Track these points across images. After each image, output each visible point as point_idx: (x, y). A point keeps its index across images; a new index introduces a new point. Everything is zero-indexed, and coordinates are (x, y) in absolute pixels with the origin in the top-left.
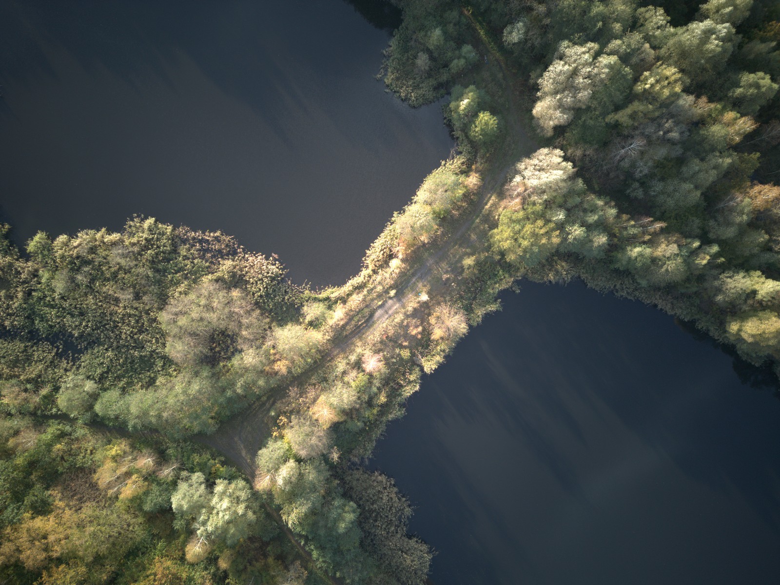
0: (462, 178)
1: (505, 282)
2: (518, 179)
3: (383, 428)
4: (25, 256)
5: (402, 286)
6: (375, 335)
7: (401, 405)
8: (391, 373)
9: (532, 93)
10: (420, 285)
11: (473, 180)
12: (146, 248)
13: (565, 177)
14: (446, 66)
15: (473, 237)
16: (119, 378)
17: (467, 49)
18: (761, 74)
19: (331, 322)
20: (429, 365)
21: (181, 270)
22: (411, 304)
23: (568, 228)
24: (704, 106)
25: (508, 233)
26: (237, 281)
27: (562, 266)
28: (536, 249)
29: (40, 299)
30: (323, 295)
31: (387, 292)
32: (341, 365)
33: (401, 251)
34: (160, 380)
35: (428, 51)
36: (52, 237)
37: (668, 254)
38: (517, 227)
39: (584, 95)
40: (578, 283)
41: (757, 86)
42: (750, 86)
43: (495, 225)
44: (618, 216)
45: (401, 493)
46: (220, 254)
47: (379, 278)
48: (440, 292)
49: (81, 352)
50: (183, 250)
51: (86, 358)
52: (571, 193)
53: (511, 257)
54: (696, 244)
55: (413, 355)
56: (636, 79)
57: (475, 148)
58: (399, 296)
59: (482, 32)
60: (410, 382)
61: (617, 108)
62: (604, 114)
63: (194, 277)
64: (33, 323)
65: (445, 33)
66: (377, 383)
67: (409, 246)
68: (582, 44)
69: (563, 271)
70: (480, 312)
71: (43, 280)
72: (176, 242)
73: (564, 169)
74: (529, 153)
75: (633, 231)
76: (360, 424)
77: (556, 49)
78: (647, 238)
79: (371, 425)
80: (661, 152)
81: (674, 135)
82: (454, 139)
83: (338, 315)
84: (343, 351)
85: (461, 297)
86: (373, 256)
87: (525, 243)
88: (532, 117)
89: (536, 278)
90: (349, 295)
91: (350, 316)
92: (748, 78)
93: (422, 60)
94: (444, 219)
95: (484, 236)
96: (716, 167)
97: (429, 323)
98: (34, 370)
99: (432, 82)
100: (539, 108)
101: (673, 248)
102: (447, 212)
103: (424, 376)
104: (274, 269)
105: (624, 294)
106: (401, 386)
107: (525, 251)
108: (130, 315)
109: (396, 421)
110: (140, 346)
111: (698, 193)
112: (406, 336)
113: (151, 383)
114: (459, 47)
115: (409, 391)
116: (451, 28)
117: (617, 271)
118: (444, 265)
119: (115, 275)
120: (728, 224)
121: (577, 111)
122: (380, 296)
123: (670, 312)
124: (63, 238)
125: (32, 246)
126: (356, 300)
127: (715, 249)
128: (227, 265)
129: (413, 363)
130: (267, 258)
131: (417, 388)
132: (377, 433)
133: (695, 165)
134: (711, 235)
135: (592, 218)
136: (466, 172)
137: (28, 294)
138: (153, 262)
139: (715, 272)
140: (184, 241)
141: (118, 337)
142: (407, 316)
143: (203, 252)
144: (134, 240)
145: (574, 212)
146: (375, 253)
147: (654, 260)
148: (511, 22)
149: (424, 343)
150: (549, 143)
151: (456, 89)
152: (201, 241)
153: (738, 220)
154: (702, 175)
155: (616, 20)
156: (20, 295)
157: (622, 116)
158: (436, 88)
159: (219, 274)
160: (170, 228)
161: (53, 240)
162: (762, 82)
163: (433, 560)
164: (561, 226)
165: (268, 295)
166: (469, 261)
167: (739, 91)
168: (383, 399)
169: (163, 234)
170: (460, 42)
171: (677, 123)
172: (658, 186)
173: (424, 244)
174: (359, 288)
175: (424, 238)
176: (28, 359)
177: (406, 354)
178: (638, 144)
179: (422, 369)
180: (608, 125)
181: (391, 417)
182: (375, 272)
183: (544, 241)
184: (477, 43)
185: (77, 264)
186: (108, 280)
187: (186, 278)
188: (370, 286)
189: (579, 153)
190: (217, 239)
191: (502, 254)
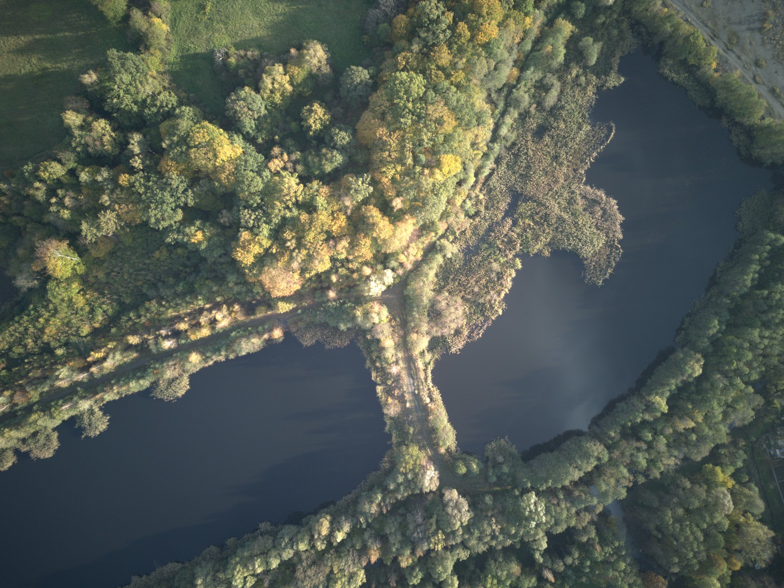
0: (446, 447)
1: (394, 440)
2: (433, 468)
3: (366, 356)
4: (515, 256)
5: (417, 397)
6: (404, 374)
7: (370, 368)
8: (385, 372)
9: (462, 493)
10: (413, 404)
11: (442, 450)
12: (491, 306)
13: (424, 487)
14: (494, 467)
15: (420, 437)
16: (446, 264)
17: (494, 479)
18: (419, 581)
19: (419, 360)
20: (379, 389)
21: (475, 313)
22: (408, 397)
23: (403, 477)
24: (420, 553)
25: (414, 453)
26: (458, 332)
27: (387, 465)
28: (402, 460)
29: (495, 252)
30: (432, 363)
31: (418, 389)
32: (400, 355)
33: (431, 406)
34: (436, 280)
35: (502, 463)
36: (517, 271)
37: (372, 508)
38: (414, 458)
39: (449, 510)
40: (377, 469)
41: (415, 577)
42: (417, 575)
43: (420, 449)
44: (396, 499)
45: (336, 348)
46: (472, 332)
47: (425, 389)
48: (405, 411)
49: (465, 255)
50: (482, 319)
51: (461, 255)
52: (416, 486)
53: (404, 448)
54: (370, 521)
55: (387, 385)
56: (444, 533)
57: (456, 459)
58: (413, 394)
59: (499, 489)
60: (377, 377)
61: (437, 521)
62: (438, 515)
63: (469, 317)
64: (487, 243)
65: (505, 474)
66: (385, 365)
67: (431, 410)
68: (468, 521)
69: (385, 465)
70: (388, 422)
71: (501, 259)
72: (487, 318)
73: (427, 488)
74: (440, 479)
75: (387, 501)
76: (373, 349)
77: (473, 511)
78: (382, 504)
79: (370, 353)
80: (411, 527)
81: (415, 535)
82: (464, 452)
83: (420, 364)
84: (405, 358)
85: (398, 418)
86: (435, 393)
87: (407, 457)
88: (453, 488)
89: (389, 453)
90: (426, 373)
91: (417, 369)
92: (420, 576)
93: (500, 459)
94: (433, 430)
95: (418, 442)
96: (394, 544)
97: (396, 399)
98: (468, 234)
99: (491, 458)
100: (455, 493)
101: (373, 511)
102: (436, 433)
103: (375, 384)
104: (453, 350)
105: (362, 484)
106: (377, 372)
107: (404, 455)
108: (468, 283)
109: (365, 362)
110: (454, 280)
111: (388, 532)
112: (396, 387)
113: (437, 275)
114: (496, 476)
115: (374, 374)
116: (505, 477)
117: (373, 486)
118: (415, 419)
119: (487, 287)
120: (370, 537)
121: (445, 505)
122: (418, 386)
123: (344, 498)
124: (514, 275)
125: (518, 261)
126: (422, 375)
127: (364, 526)
128: (466, 333)
129: (384, 383)
130: (459, 349)
131: (373, 379)
132: (365, 352)
133: (399, 537)
134: (368, 529)
135: (402, 488)
136: (448, 450)
137: (500, 250)
138: (484, 304)
139: (354, 522)
140: (485, 321)
141: (462, 274)
142: (404, 392)
143: (477, 326)
144: (497, 303)
145: (408, 483)
146: (437, 395)
147: (372, 502)
148: (494, 501)
149: (389, 392)
150: (440, 488)
151: (482, 466)
152: (481, 328)
153: (370, 541)
154: (394, 537)
155: (469, 538)
156: (500, 246)
157: (433, 520)
158: (488, 457)
159: (464, 327)
160: (493, 318)
161: (516, 270)
162: (416, 579)
163: (302, 345)
164: (406, 474)
165: (445, 341)
166: (411, 430)
167: (417, 570)
168: (378, 364)
169: (493, 315)
170: (499, 478)
171: (419, 538)
172: (399, 519)
173: (428, 416)
174: (426, 379)
175: (431, 417)
176: (474, 233)
177: (389, 383)
178: (420, 520)
179: (379, 385)
180: (433, 514)
181: (368, 362)
182: (429, 389)
183: (404, 465)
184: (496, 484)
185: (500, 276)
186: (487, 283)
187: (470, 313)
188: (424, 384)
189: (429, 498)
190: (479, 334)
191: (407, 445)
